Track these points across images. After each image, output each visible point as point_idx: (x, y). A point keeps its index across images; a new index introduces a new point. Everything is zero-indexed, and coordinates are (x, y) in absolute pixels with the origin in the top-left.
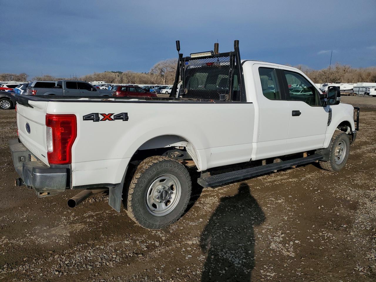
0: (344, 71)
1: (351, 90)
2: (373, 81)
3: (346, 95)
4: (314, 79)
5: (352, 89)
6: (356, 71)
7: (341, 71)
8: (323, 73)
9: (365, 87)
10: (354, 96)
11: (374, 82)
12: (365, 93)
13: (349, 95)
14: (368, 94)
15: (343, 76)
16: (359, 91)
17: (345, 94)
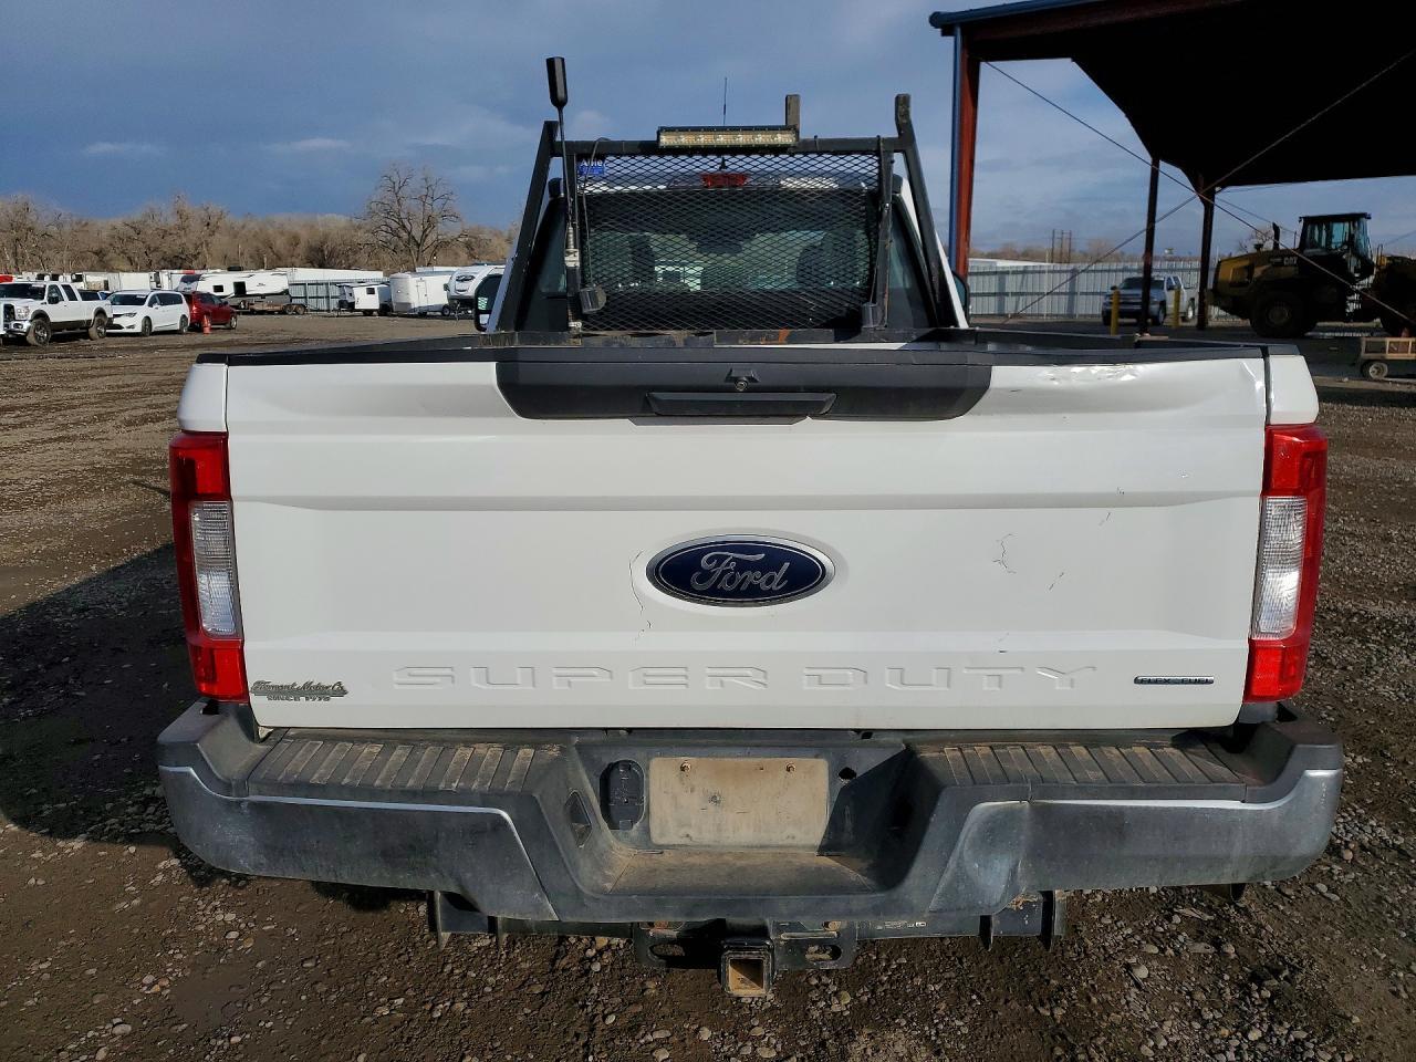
0: (208, 224)
1: (281, 294)
2: (311, 262)
3: (272, 313)
4: (96, 253)
5: (286, 292)
6: (246, 229)
7: (196, 227)
8: (132, 233)
9: (335, 284)
10: (297, 314)
11: (314, 267)
12: (341, 304)
13: (282, 312)
14: (351, 306)
15: (207, 245)
16: (305, 297)
17: (270, 308)
